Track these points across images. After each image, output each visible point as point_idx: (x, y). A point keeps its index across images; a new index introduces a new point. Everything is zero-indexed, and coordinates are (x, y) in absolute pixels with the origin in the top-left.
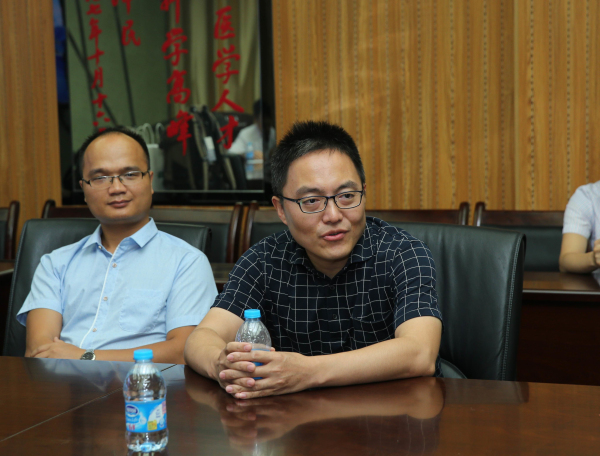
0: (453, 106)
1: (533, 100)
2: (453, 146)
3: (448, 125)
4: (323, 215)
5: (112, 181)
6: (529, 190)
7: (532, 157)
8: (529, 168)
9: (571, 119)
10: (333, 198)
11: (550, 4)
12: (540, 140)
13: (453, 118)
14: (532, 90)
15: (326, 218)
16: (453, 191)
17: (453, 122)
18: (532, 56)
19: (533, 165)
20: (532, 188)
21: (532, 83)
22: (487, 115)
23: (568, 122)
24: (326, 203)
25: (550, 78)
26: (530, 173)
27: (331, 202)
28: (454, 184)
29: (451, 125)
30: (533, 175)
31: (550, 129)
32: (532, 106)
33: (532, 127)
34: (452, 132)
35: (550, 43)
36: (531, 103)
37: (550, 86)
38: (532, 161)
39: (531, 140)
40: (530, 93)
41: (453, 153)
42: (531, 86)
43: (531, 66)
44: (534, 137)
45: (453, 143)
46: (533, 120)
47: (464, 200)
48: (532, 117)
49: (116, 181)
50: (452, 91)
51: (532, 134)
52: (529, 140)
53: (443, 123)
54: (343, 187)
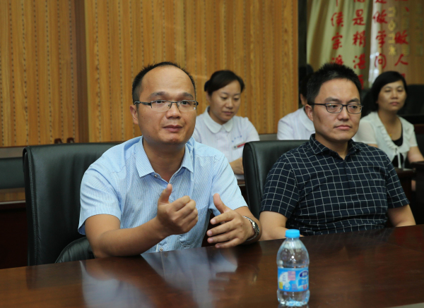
0: (25, 71)
1: (99, 67)
2: (25, 100)
3: (22, 85)
4: (339, 115)
5: (170, 106)
6: (98, 128)
7: (99, 106)
8: (98, 113)
9: (123, 80)
10: (346, 106)
11: (108, 3)
12: (104, 94)
13: (25, 79)
14: (98, 60)
15: (340, 117)
16: (26, 133)
17: (25, 82)
18: (97, 37)
19: (100, 111)
20: (99, 127)
21: (98, 55)
22: (50, 78)
23: (121, 82)
24: (342, 109)
25: (109, 53)
26: (98, 117)
27: (345, 108)
28: (27, 127)
29: (24, 85)
30: (100, 118)
31: (110, 87)
32: (98, 71)
33: (98, 86)
34: (25, 89)
35: (108, 29)
36: (97, 69)
37: (109, 58)
38: (99, 109)
39: (98, 94)
40: (97, 63)
41: (26, 105)
42: (97, 58)
43: (97, 44)
44: (100, 93)
45: (26, 98)
46: (99, 81)
47: (57, 137)
48: (98, 79)
49: (174, 106)
50: (25, 60)
51: (98, 90)
52: (97, 94)
53: (18, 83)
54: (352, 101)
